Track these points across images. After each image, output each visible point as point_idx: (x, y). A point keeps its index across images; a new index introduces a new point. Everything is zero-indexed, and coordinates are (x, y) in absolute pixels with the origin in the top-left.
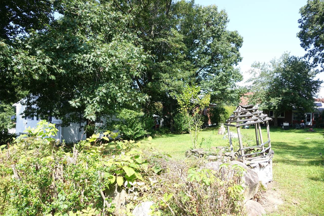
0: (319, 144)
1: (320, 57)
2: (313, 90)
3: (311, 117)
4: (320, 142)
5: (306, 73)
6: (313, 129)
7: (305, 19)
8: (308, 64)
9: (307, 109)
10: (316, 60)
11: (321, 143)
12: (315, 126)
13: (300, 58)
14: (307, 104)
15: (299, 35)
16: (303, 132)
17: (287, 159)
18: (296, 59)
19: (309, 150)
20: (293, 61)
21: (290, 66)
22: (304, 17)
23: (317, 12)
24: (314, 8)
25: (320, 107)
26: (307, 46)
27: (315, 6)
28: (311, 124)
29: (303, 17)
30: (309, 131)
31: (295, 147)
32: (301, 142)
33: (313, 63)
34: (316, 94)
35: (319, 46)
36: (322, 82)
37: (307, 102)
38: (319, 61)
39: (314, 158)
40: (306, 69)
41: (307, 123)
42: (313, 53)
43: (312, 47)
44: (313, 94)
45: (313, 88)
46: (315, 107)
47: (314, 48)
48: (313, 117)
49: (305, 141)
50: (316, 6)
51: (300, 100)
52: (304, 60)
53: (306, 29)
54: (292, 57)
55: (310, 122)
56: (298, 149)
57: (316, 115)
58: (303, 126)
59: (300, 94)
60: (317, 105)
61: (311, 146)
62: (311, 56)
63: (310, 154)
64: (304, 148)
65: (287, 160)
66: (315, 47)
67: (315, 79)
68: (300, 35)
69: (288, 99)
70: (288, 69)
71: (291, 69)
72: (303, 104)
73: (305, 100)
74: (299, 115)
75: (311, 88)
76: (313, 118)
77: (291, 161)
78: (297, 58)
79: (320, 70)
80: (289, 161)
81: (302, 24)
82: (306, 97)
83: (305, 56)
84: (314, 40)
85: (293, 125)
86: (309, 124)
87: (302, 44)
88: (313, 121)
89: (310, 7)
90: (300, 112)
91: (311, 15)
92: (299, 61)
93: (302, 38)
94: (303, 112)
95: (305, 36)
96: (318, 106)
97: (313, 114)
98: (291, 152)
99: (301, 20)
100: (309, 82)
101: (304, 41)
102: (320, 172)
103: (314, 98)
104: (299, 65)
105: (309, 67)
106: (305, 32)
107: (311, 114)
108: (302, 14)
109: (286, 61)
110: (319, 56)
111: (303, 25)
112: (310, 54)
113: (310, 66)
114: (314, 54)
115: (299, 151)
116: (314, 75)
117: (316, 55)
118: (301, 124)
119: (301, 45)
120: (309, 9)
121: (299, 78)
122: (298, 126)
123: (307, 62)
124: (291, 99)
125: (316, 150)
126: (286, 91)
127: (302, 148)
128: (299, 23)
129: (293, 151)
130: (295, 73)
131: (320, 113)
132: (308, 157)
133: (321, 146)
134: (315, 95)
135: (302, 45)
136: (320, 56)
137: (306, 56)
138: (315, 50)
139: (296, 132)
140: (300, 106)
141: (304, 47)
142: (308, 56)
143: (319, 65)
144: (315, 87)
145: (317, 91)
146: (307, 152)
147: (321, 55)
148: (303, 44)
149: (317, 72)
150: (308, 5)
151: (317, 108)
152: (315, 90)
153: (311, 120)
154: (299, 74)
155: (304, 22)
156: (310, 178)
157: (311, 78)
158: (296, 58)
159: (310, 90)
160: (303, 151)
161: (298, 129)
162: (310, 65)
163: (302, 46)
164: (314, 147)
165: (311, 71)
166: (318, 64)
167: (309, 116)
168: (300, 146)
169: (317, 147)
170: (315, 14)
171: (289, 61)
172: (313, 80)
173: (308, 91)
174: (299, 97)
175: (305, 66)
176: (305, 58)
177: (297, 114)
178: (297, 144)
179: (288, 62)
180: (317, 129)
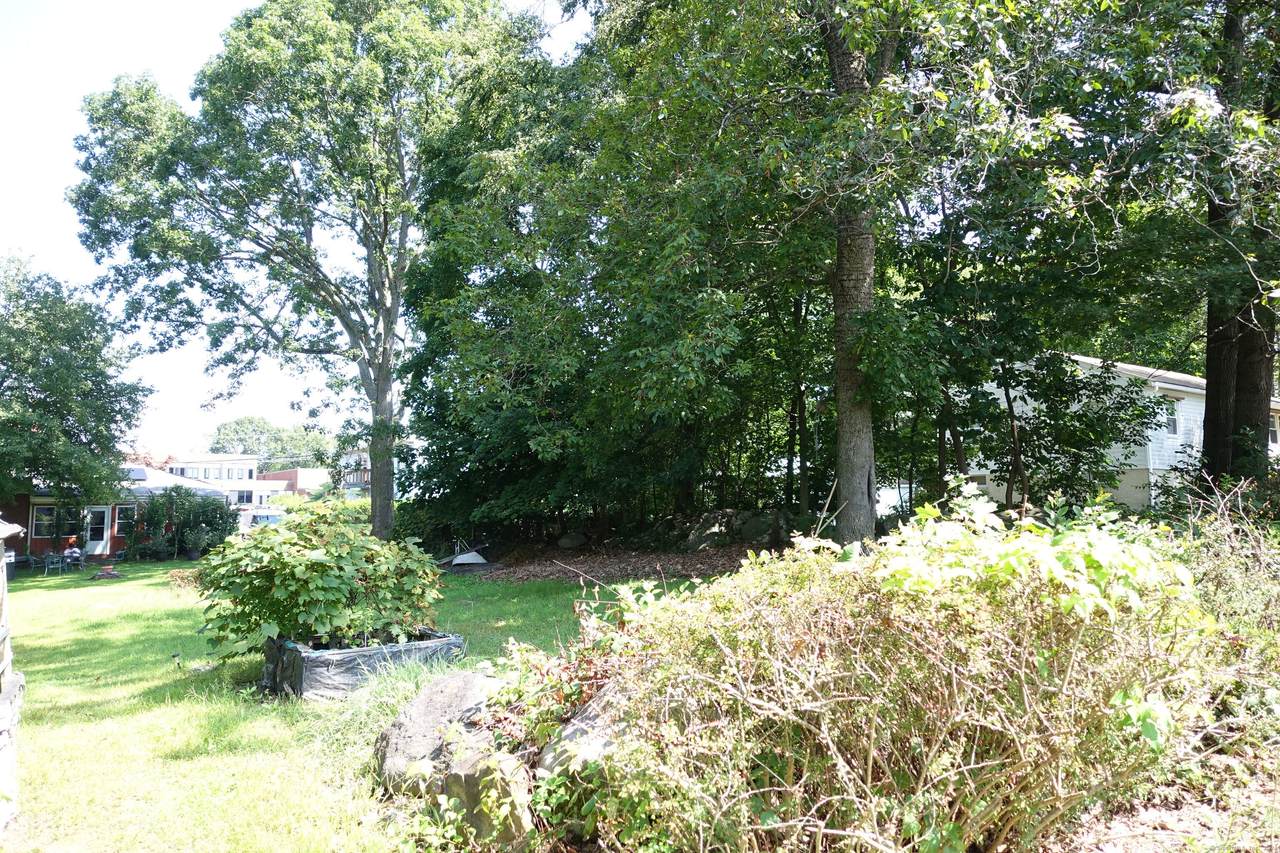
0: (146, 623)
1: (149, 300)
2: (119, 417)
3: (107, 520)
4: (150, 615)
5: (97, 350)
6: (113, 569)
7: (102, 143)
8: (105, 315)
9: (95, 491)
10: (135, 307)
11: (154, 618)
12: (120, 556)
13: (76, 289)
14: (94, 470)
15: (74, 196)
16: (77, 585)
17: (49, 705)
18: (57, 287)
19: (115, 651)
20: (47, 295)
21: (30, 314)
22: (99, 134)
23: (148, 134)
24: (136, 113)
25: (142, 484)
26: (102, 247)
27: (143, 109)
28: (104, 548)
29: (95, 131)
30: (100, 577)
31: (55, 649)
32: (76, 626)
33: (123, 316)
34: (130, 434)
35: (145, 256)
36: (151, 391)
37: (96, 464)
38: (144, 311)
39: (153, 678)
40: (94, 334)
41: (90, 545)
42: (124, 278)
43: (122, 254)
44: (117, 434)
45: (119, 412)
46: (125, 484)
47: (131, 263)
48: (113, 521)
49: (94, 620)
50: (146, 111)
51: (68, 455)
52: (89, 298)
53: (102, 181)
54: (40, 278)
55: (102, 543)
56: (70, 654)
57: (125, 513)
58: (77, 559)
59: (66, 433)
60: (132, 476)
61: (120, 634)
62: (118, 289)
63: (126, 664)
64: (97, 646)
65: (50, 709)
66: (133, 258)
67: (127, 378)
68: (80, 198)
69: (18, 448)
70: (23, 322)
71: (36, 323)
72: (81, 471)
73: (87, 455)
74: (59, 514)
75: (113, 410)
76: (112, 526)
77: (68, 709)
78: (63, 284)
79: (145, 347)
80: (61, 708)
81: (88, 158)
82: (90, 443)
83: (96, 285)
84: (131, 230)
85: (33, 558)
86: (98, 551)
87: (85, 234)
88: (113, 538)
89: (125, 106)
90: (64, 505)
91: (126, 134)
92: (70, 297)
93: (87, 212)
94: (78, 504)
95: (100, 208)
96: (135, 480)
97: (114, 509)
98: (45, 672)
99: (85, 139)
100: (106, 385)
101: (94, 225)
102: (195, 724)
103: (120, 447)
104: (68, 315)
105: (107, 329)
106: (97, 191)
107: (108, 511)
108: (91, 120)
109: (14, 289)
110: (145, 293)
111: (93, 163)
112: (117, 281)
113: (113, 326)
114: (128, 284)
115: (76, 661)
116: (123, 363)
117: (137, 288)
118: (67, 552)
119: (80, 236)
120: (119, 113)
121: (68, 367)
122: (53, 563)
123: (99, 308)
124: (30, 448)
125: (141, 647)
126: (11, 415)
127: (84, 648)
128: (76, 151)
129: (52, 666)
130: (48, 343)
131: (139, 505)
132: (125, 678)
133: (154, 627)
134: (125, 439)
135: (85, 239)
136: (150, 295)
137: (100, 284)
138: (132, 267)
139: (48, 588)
140: (67, 480)
141: (91, 248)
142: (108, 286)
143: (146, 326)
144: (128, 407)
145: (134, 422)
146: (111, 660)
147: (155, 291)
148: (88, 237)
149: (135, 351)
150: (117, 95)
151: (133, 487)
152: (125, 419)
153: (107, 534)
154: (66, 348)
155: (99, 151)
156: (166, 757)
157: (111, 371)
158: (59, 284)
159: (105, 415)
160: (96, 658)
161: (54, 573)
162: (110, 320)
163: (84, 243)
164: (132, 636)
165: (111, 345)
166: (140, 322)
167: (99, 519)
168: (78, 642)
169: (142, 634)
170: (137, 138)
171: (29, 289)
172: (119, 381)
173: (99, 420)
174: (65, 444)
175: (92, 323)
176: (97, 290)
177: (49, 512)
178: (62, 636)
179: (20, 296)
180: (127, 567)
